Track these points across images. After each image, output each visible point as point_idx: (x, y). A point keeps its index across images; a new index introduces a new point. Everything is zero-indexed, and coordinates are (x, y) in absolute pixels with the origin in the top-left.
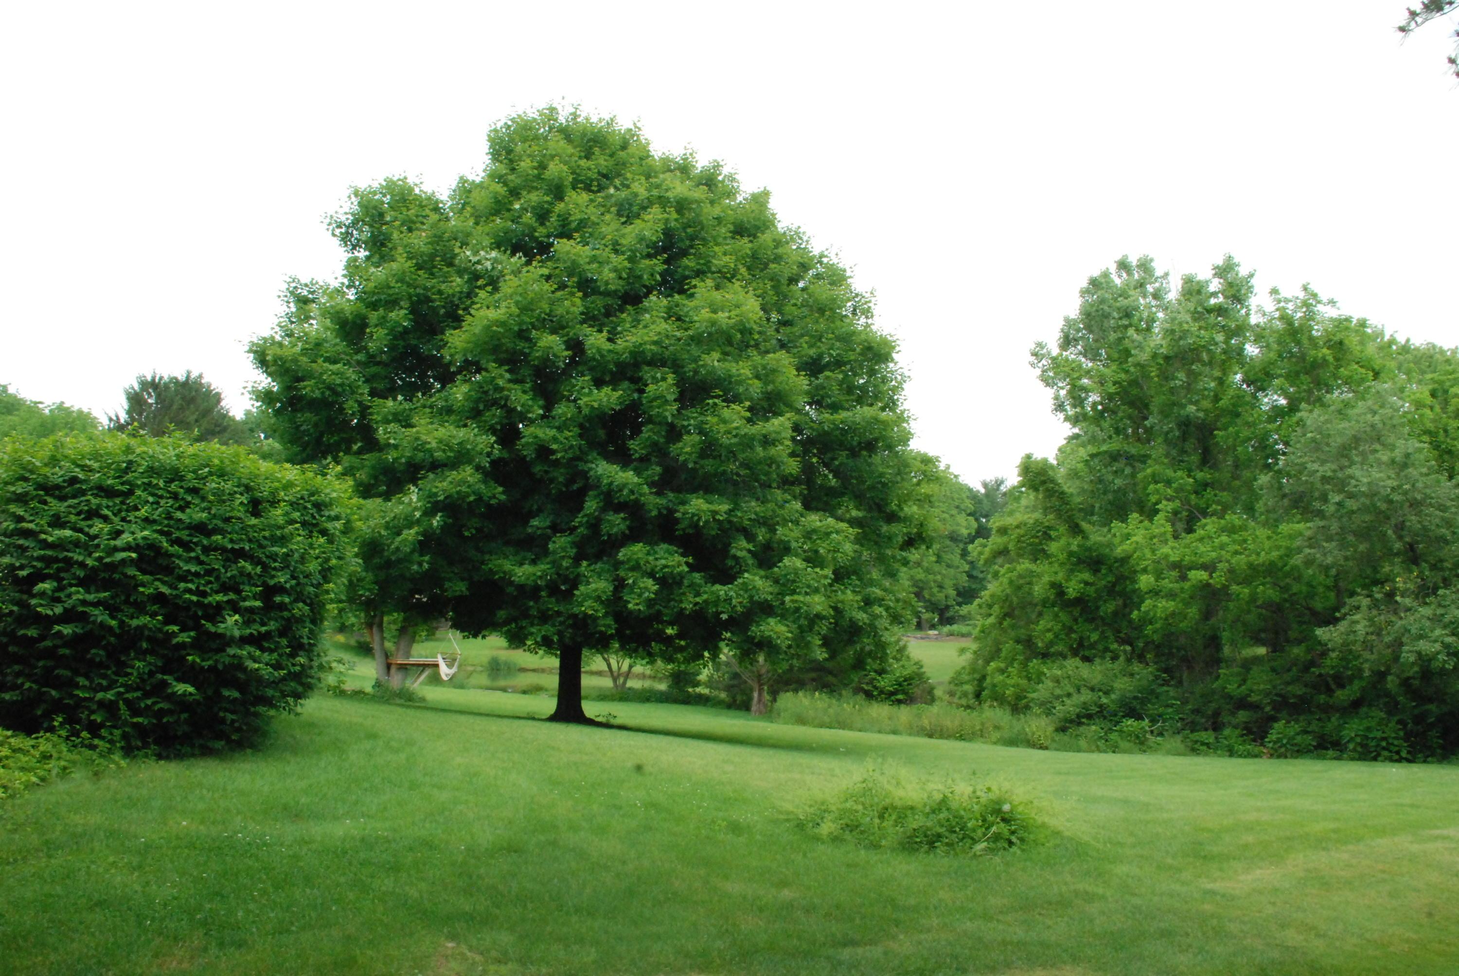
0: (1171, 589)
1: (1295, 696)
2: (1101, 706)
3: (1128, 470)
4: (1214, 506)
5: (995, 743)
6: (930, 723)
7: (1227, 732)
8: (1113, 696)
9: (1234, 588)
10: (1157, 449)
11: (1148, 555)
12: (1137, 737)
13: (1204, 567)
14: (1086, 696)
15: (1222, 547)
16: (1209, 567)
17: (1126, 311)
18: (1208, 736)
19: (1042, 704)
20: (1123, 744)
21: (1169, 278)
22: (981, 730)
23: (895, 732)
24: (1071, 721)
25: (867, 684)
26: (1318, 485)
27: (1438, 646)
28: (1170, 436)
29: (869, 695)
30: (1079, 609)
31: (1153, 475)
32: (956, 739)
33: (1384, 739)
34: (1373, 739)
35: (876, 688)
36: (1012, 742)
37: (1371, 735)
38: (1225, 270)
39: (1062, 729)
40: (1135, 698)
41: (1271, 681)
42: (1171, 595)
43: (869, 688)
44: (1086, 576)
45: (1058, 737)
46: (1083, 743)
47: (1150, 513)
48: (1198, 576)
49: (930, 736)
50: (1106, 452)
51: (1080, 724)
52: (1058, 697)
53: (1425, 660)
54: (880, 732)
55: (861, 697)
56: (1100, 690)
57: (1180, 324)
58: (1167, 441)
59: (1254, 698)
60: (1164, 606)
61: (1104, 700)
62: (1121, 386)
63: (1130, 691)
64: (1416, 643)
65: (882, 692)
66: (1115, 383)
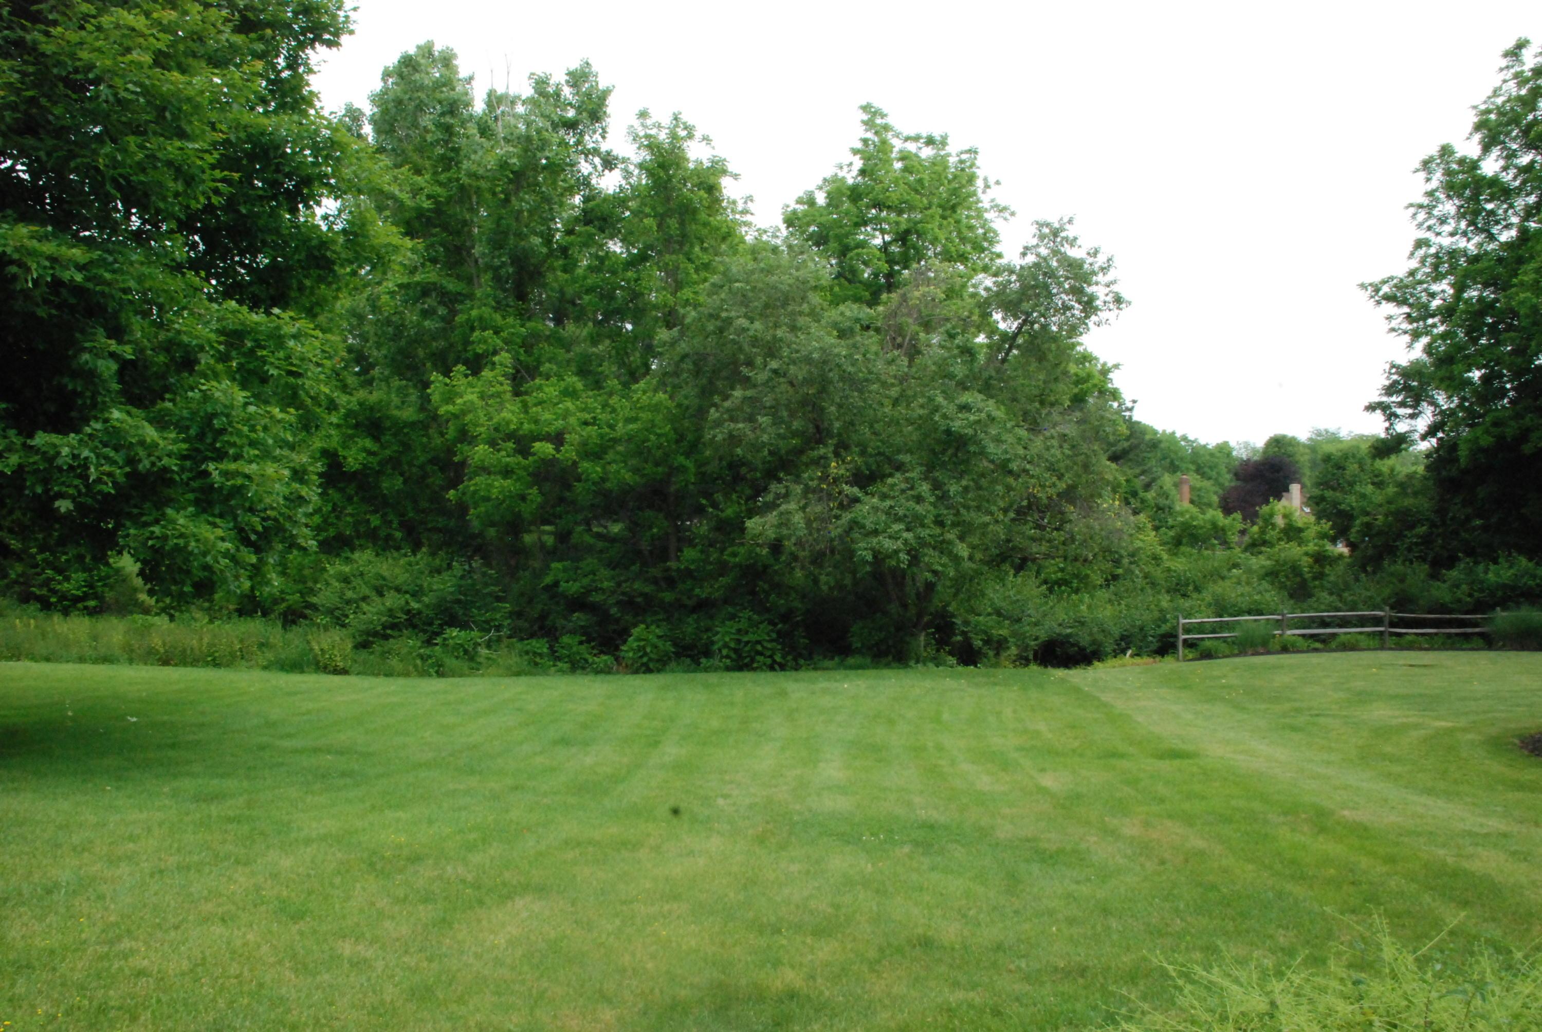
0: (507, 465)
1: (641, 594)
2: (408, 612)
3: (442, 311)
4: (547, 365)
5: (265, 668)
6: (164, 644)
7: (566, 639)
8: (426, 599)
9: (585, 465)
10: (484, 287)
11: (483, 419)
12: (466, 652)
13: (547, 438)
14: (392, 600)
15: (566, 415)
16: (558, 439)
17: (451, 105)
18: (540, 645)
19: (330, 612)
20: (451, 662)
21: (473, 83)
22: (241, 650)
23: (106, 659)
24: (375, 634)
25: (41, 586)
26: (746, 347)
27: (899, 543)
28: (503, 272)
29: (46, 606)
30: (353, 485)
31: (481, 318)
32: (207, 664)
33: (758, 642)
34: (747, 643)
35: (54, 592)
36: (295, 666)
37: (745, 639)
38: (578, 78)
39: (363, 645)
40: (458, 601)
41: (613, 578)
42: (507, 472)
43: (44, 592)
44: (368, 443)
45: (363, 655)
46: (394, 662)
47: (475, 365)
48: (544, 448)
49: (165, 662)
50: (418, 283)
51: (386, 637)
52: (348, 602)
53: (879, 557)
54: (81, 660)
55: (34, 607)
56: (406, 592)
57: (539, 132)
58: (497, 279)
59: (596, 598)
60: (499, 486)
61: (415, 605)
62: (437, 203)
63: (452, 593)
64: (869, 540)
65: (63, 597)
66: (429, 197)
